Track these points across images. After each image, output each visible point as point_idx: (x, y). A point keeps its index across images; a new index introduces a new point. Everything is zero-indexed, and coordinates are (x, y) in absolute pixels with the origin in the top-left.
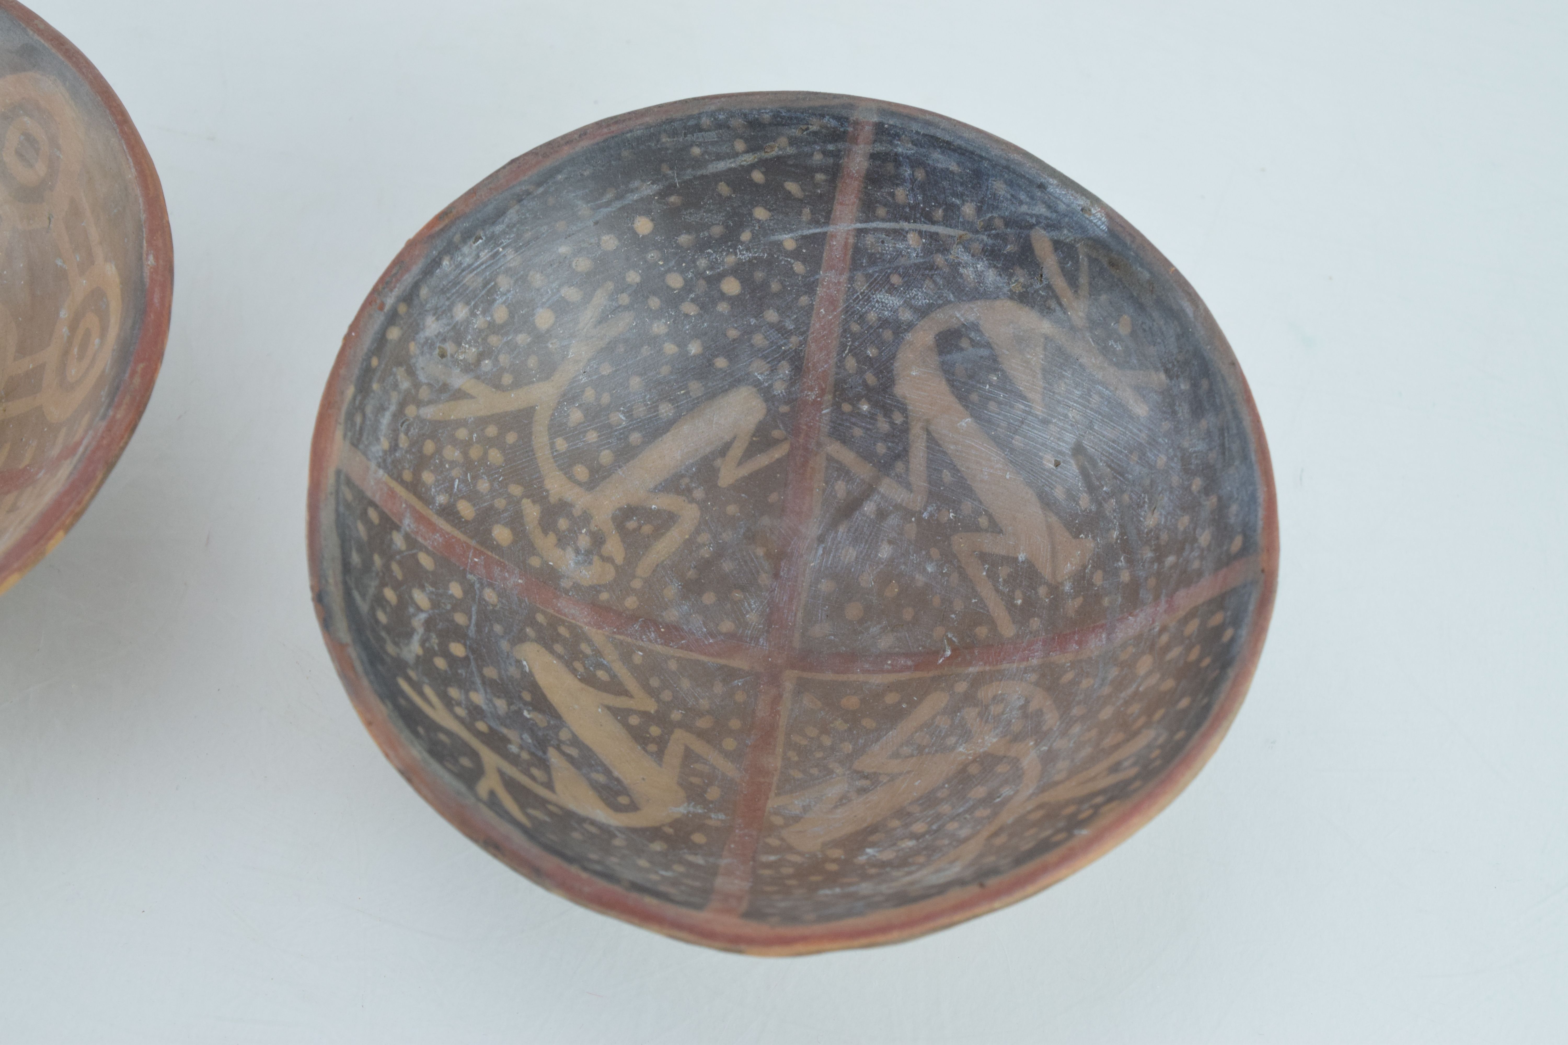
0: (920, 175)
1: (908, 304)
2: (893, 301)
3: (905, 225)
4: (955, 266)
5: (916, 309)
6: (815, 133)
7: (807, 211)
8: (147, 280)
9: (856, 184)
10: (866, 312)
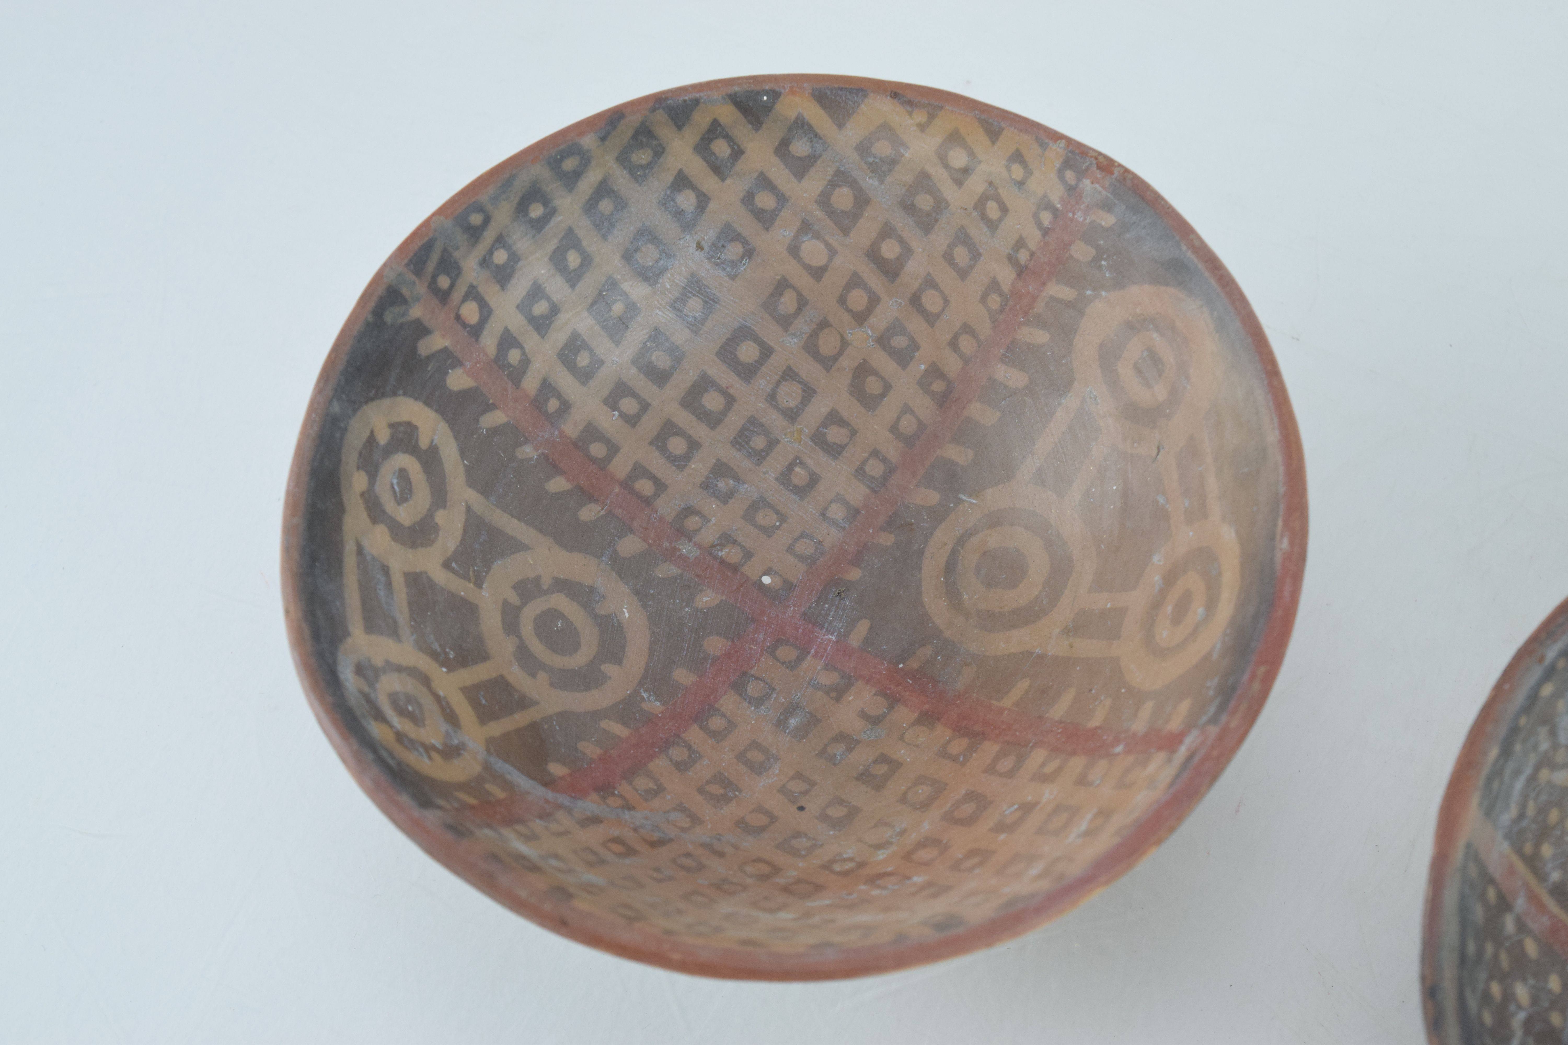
8: (1278, 567)
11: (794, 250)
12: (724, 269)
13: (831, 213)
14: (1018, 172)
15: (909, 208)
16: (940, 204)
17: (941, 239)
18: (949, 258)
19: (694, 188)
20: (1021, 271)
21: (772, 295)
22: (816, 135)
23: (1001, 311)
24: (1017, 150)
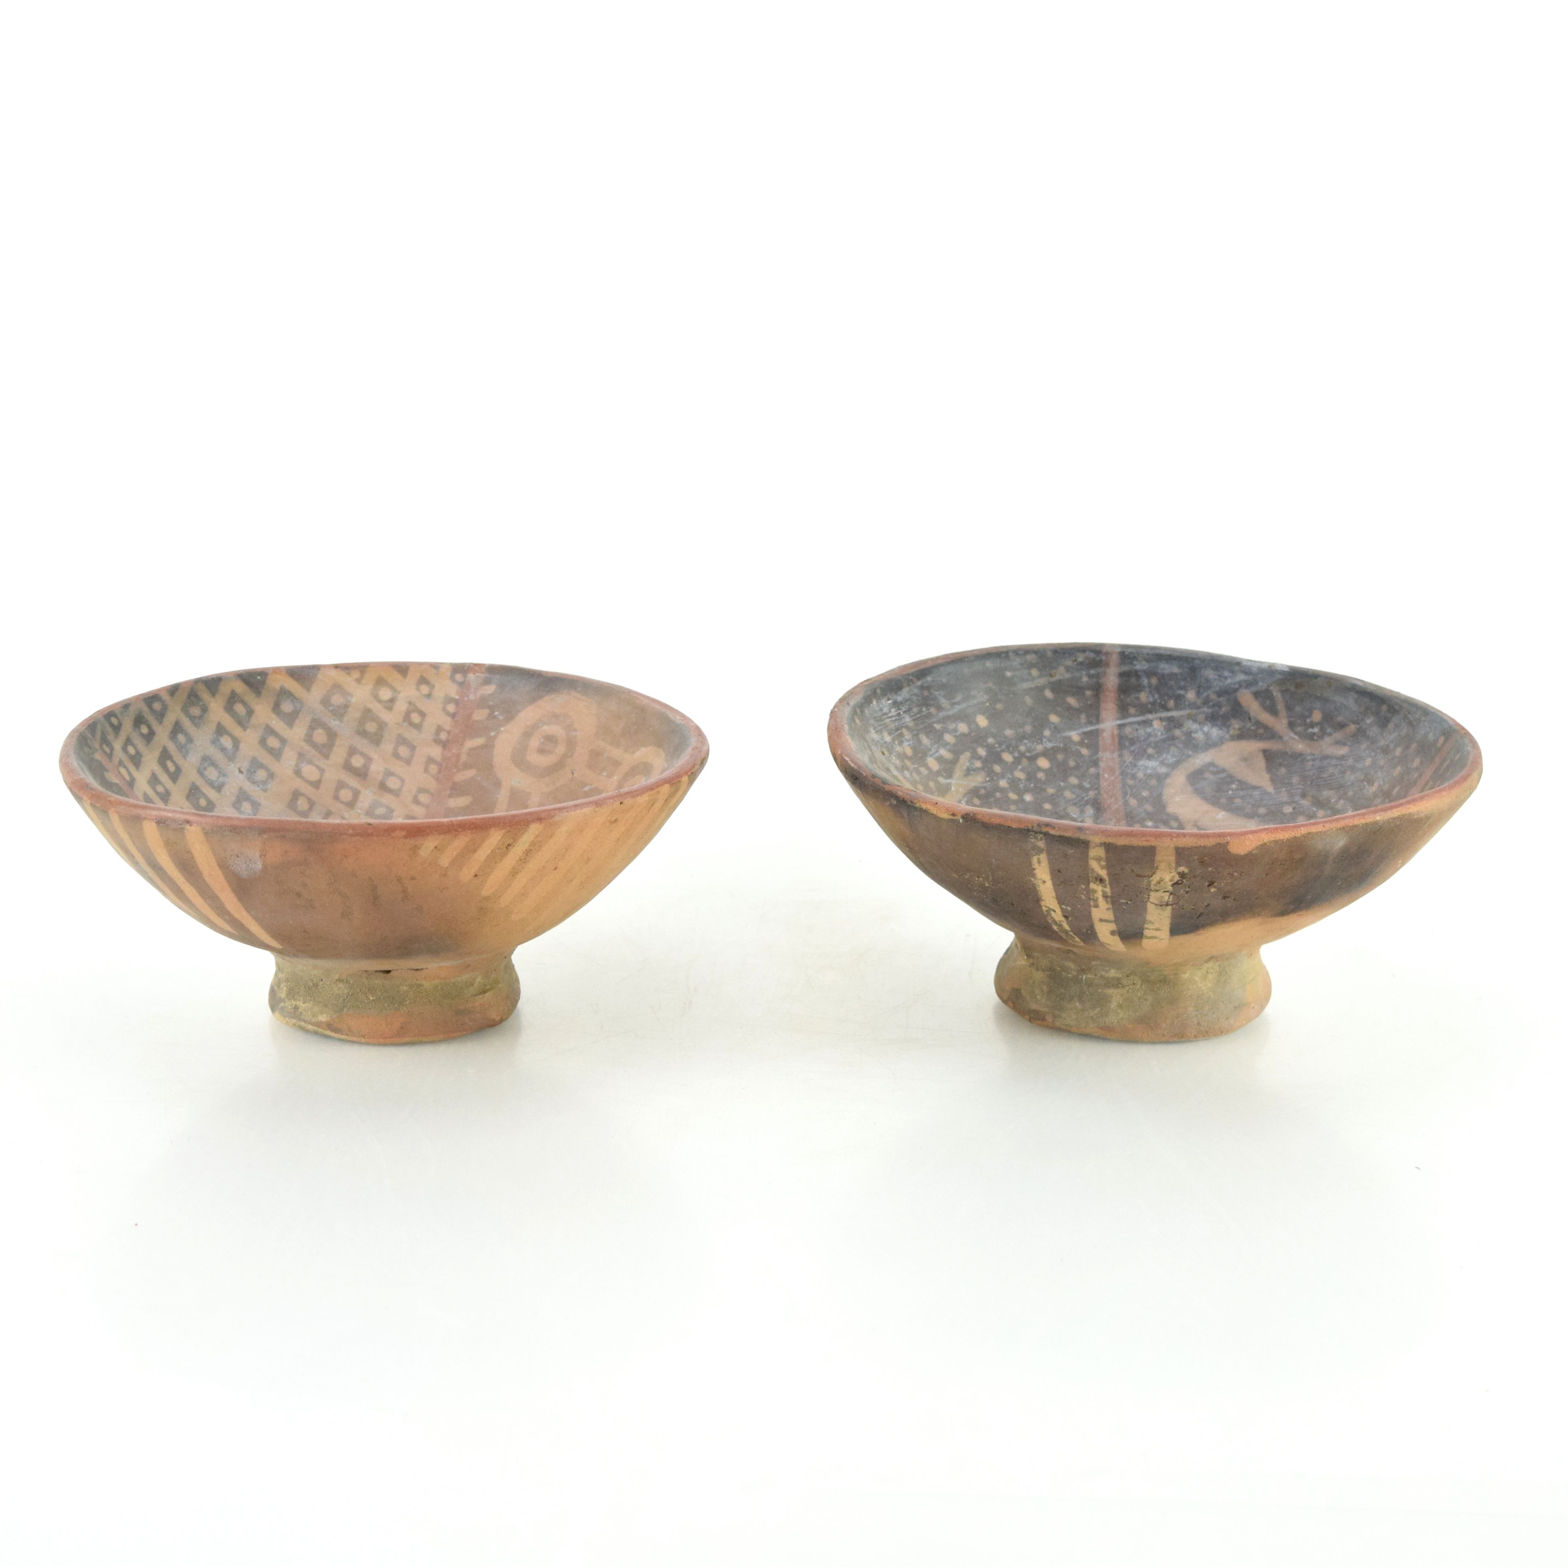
0: (1154, 681)
1: (1162, 763)
2: (1152, 764)
3: (1150, 716)
4: (1189, 734)
5: (1168, 765)
6: (1081, 663)
7: (1083, 716)
9: (1112, 694)
10: (1135, 773)
11: (298, 773)
12: (259, 786)
13: (315, 746)
14: (425, 689)
15: (363, 733)
16: (382, 726)
17: (388, 746)
18: (396, 755)
19: (230, 735)
20: (445, 745)
21: (291, 800)
22: (295, 698)
23: (440, 772)
24: (421, 676)
